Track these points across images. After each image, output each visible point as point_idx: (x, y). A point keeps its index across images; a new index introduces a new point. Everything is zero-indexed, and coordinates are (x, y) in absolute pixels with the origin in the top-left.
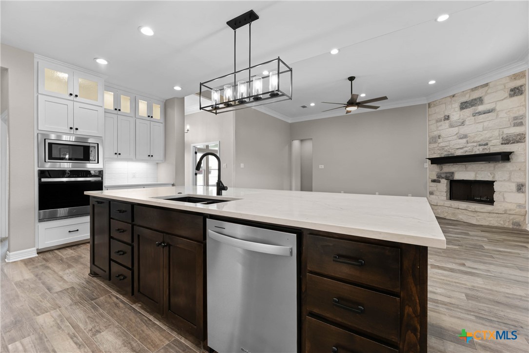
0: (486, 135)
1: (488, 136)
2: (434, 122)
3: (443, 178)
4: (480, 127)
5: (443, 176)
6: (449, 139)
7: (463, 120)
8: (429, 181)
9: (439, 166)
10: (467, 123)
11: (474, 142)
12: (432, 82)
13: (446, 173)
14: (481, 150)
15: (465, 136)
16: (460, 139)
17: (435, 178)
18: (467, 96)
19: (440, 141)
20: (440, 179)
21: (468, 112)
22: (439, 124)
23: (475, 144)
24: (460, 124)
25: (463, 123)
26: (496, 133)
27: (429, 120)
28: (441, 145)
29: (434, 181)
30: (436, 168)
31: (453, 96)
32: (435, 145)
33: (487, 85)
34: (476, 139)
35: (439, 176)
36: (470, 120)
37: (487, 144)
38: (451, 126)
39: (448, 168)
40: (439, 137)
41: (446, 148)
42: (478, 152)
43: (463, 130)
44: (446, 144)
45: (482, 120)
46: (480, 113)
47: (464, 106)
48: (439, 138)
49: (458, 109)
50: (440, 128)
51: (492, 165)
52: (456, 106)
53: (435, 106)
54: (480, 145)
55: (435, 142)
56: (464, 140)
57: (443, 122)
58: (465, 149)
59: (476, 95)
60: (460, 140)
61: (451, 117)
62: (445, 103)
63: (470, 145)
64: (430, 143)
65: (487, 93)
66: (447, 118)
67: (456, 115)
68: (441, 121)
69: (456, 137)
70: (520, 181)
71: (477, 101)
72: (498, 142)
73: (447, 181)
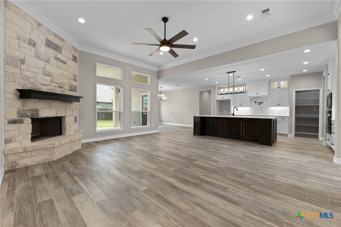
1: (64, 81)
3: (28, 117)
4: (59, 71)
6: (36, 70)
7: (48, 58)
8: (4, 122)
10: (51, 62)
11: (55, 83)
13: (30, 110)
14: (60, 91)
15: (50, 75)
17: (16, 117)
18: (52, 37)
19: (23, 67)
20: (23, 118)
21: (52, 52)
22: (22, 44)
23: (56, 85)
24: (46, 60)
25: (48, 61)
26: (68, 81)
28: (27, 73)
29: (14, 122)
31: (40, 25)
33: (63, 40)
34: (57, 81)
35: (22, 115)
36: (53, 61)
37: (62, 88)
38: (37, 57)
39: (32, 104)
40: (23, 62)
41: (31, 80)
42: (58, 93)
43: (49, 68)
44: (33, 75)
45: (61, 67)
46: (59, 60)
47: (49, 44)
48: (23, 64)
49: (44, 43)
50: (23, 50)
51: (65, 104)
56: (49, 79)
58: (50, 87)
59: (57, 42)
60: (45, 76)
61: (37, 46)
63: (53, 84)
65: (64, 48)
66: (33, 44)
67: (43, 49)
68: (25, 41)
69: (41, 71)
70: (75, 115)
71: (57, 49)
72: (67, 87)
73: (30, 120)
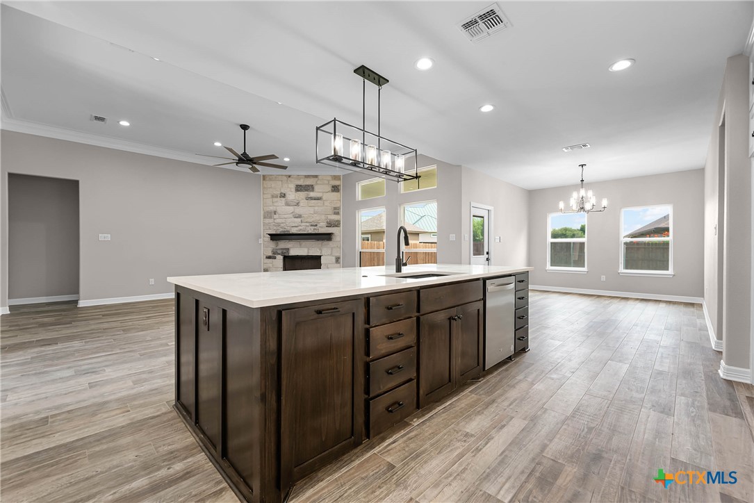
0: (316, 218)
1: (318, 218)
2: (270, 196)
3: (279, 254)
4: (311, 210)
5: (279, 252)
6: (286, 216)
7: (298, 201)
8: (263, 257)
9: (275, 242)
10: (301, 204)
11: (306, 222)
12: (287, 159)
13: (282, 249)
14: (313, 230)
15: (300, 216)
16: (295, 218)
17: (270, 254)
18: (302, 180)
19: (275, 216)
20: (275, 255)
21: (302, 195)
22: (275, 200)
23: (308, 224)
24: (295, 204)
25: (298, 204)
26: (323, 217)
27: (263, 193)
28: (278, 221)
29: (269, 257)
30: (272, 245)
31: (290, 176)
32: (271, 221)
33: (316, 176)
34: (309, 220)
35: (275, 253)
36: (303, 203)
37: (316, 225)
38: (287, 204)
39: (283, 244)
40: (275, 213)
41: (282, 225)
42: (310, 232)
43: (298, 210)
44: (283, 221)
45: (313, 205)
46: (312, 198)
47: (299, 188)
49: (294, 190)
50: (276, 204)
51: (320, 242)
52: (293, 186)
53: (270, 180)
54: (311, 226)
55: (271, 217)
56: (299, 220)
57: (279, 199)
58: (300, 228)
59: (309, 182)
61: (287, 195)
62: (282, 181)
63: (303, 224)
64: (265, 218)
65: (317, 184)
66: (283, 196)
67: (292, 195)
68: (277, 197)
69: (291, 216)
70: (337, 255)
71: (310, 188)
72: (324, 224)
73: (282, 257)
